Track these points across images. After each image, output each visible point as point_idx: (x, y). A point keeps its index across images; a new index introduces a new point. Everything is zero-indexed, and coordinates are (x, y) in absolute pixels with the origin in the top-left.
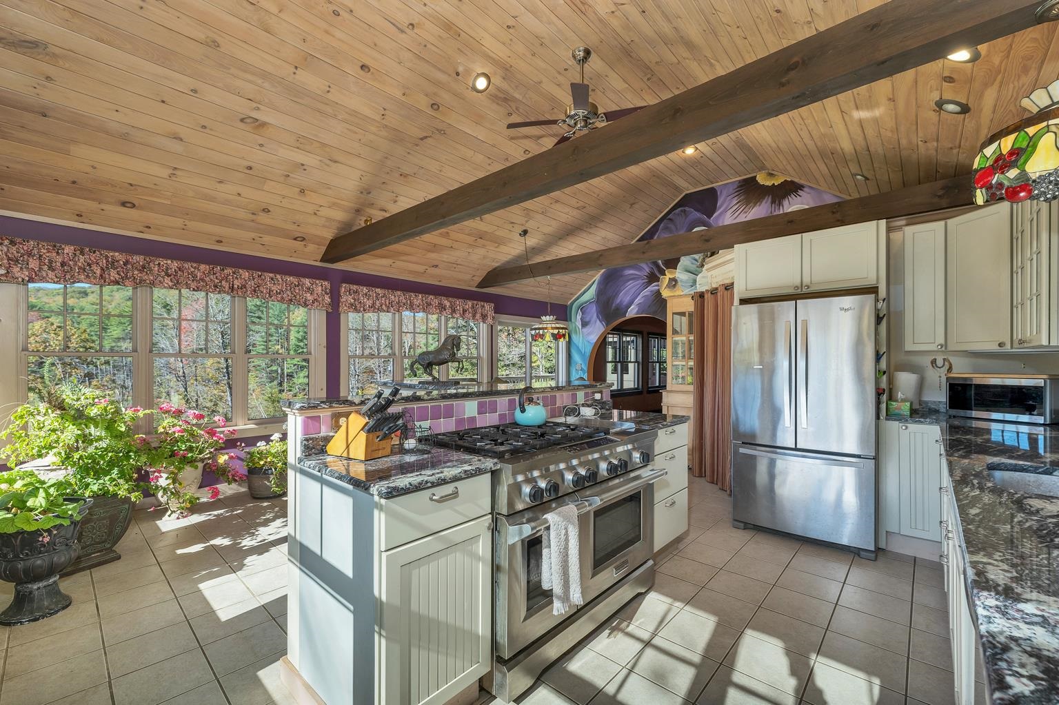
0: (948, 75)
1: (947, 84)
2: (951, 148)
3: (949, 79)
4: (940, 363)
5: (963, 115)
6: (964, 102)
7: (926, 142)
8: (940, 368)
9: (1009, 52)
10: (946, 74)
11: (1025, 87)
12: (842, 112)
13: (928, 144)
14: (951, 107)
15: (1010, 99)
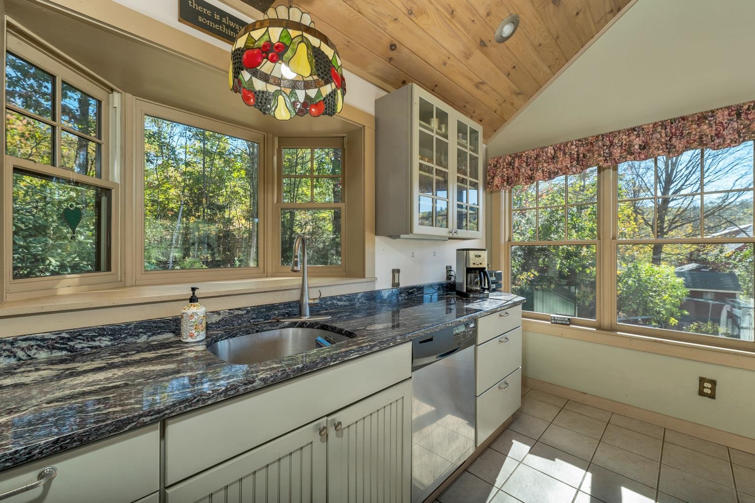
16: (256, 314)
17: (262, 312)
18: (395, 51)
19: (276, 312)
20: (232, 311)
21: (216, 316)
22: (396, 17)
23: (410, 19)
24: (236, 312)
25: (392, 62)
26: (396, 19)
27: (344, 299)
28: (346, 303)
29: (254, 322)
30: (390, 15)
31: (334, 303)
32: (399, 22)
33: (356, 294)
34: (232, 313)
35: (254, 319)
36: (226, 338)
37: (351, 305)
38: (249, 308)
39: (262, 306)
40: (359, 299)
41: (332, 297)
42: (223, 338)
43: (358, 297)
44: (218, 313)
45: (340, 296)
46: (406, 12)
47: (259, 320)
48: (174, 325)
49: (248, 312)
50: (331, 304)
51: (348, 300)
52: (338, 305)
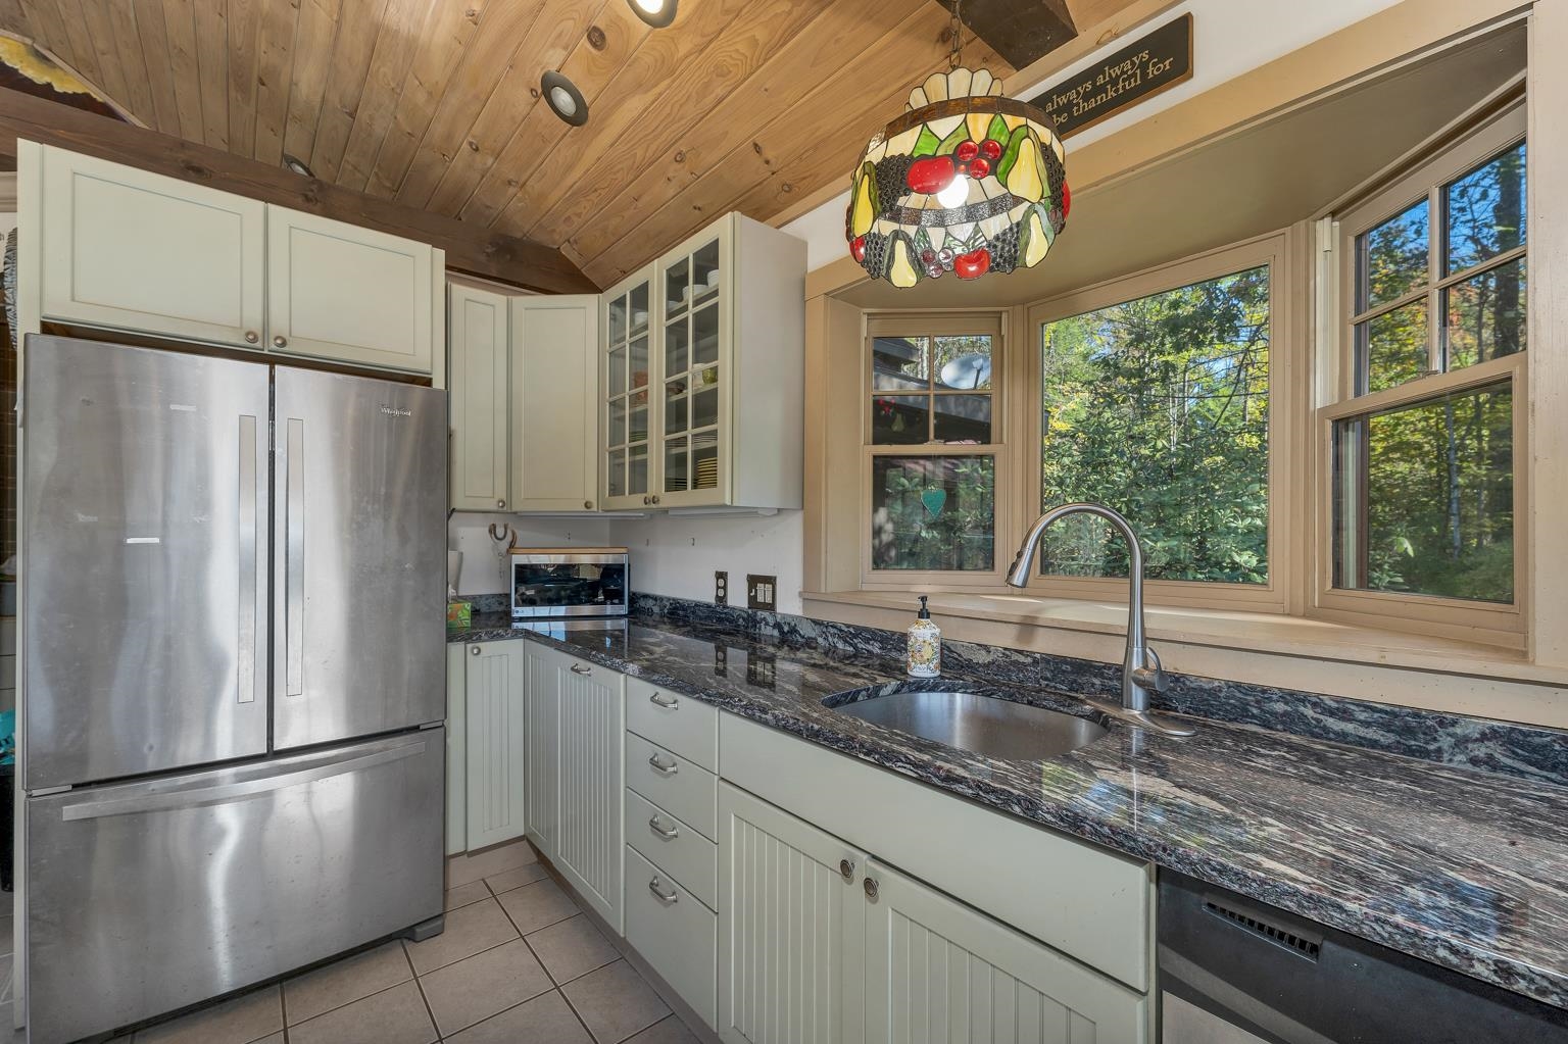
0: (602, 27)
1: (589, 46)
2: (510, 183)
3: (597, 38)
4: (500, 532)
5: (569, 126)
6: (587, 100)
7: (477, 150)
8: (497, 538)
9: (711, 41)
10: (600, 23)
11: (683, 122)
13: (478, 157)
14: (563, 99)
15: (650, 134)
16: (1052, 671)
17: (1064, 671)
19: (1097, 681)
20: (1007, 653)
21: (984, 652)
24: (1016, 657)
29: (1047, 685)
34: (1007, 656)
35: (1046, 679)
36: (972, 693)
38: (1038, 656)
39: (1064, 660)
42: (969, 691)
44: (986, 648)
47: (1058, 685)
48: (901, 641)
49: (1036, 662)
52: (1324, 728)
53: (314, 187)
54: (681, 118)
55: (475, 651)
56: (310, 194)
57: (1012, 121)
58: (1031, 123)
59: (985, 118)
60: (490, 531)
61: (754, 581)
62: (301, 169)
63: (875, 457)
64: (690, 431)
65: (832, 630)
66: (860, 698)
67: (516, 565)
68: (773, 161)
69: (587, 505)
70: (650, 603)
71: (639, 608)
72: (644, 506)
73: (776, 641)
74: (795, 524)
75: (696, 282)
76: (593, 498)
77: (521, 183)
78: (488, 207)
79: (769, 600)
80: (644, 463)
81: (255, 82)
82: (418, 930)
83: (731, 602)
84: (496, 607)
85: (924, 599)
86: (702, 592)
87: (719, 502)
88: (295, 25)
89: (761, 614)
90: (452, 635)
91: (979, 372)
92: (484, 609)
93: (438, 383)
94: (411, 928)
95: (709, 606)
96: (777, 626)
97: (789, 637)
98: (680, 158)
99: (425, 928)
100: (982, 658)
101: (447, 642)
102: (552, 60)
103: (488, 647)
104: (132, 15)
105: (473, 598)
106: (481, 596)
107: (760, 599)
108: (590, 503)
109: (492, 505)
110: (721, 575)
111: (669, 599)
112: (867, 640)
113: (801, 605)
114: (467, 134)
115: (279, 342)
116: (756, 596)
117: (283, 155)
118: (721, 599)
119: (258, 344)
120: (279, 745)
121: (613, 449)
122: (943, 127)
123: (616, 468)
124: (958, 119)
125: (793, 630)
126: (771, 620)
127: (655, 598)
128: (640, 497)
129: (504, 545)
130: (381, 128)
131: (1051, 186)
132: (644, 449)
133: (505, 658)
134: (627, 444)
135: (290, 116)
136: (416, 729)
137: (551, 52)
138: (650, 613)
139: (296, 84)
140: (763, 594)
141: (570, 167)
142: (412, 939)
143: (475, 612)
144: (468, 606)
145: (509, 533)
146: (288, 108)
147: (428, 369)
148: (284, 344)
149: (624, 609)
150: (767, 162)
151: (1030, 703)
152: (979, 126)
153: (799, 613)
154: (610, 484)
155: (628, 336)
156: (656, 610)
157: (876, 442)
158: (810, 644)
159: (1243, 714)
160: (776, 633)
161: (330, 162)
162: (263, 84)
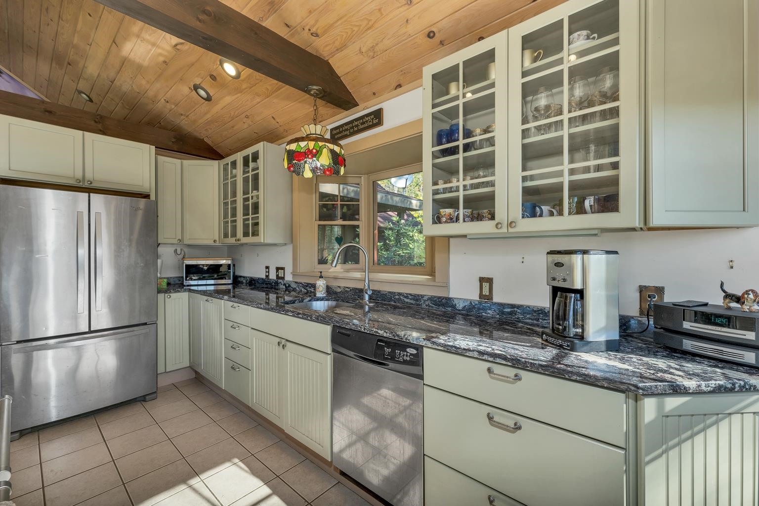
0: (215, 75)
1: (210, 79)
2: (182, 115)
3: (213, 78)
4: (179, 252)
5: (205, 101)
6: (211, 94)
7: (168, 102)
8: (179, 255)
9: (253, 86)
10: (214, 73)
12: (114, 41)
13: (168, 104)
14: (202, 93)
15: (235, 108)
18: (437, 35)
22: (406, 20)
23: (415, 4)
25: (445, 43)
26: (407, 21)
27: (410, 297)
28: (412, 302)
30: (401, 26)
31: (401, 299)
32: (411, 19)
33: (422, 296)
34: (344, 289)
37: (417, 305)
38: (351, 288)
40: (425, 301)
41: (399, 293)
43: (424, 299)
44: (339, 287)
45: (406, 294)
46: (407, 7)
48: (314, 286)
49: (351, 290)
50: (398, 298)
51: (414, 300)
52: (404, 301)
53: (98, 117)
54: (246, 106)
55: (169, 297)
56: (97, 120)
57: (321, 144)
58: (326, 144)
59: (313, 143)
60: (175, 252)
61: (278, 269)
62: (85, 96)
63: (319, 225)
64: (250, 216)
65: (301, 285)
66: (296, 302)
67: (186, 265)
68: (279, 122)
69: (215, 241)
70: (242, 279)
71: (237, 281)
72: (235, 242)
73: (284, 290)
74: (290, 248)
75: (252, 162)
76: (217, 239)
77: (187, 115)
78: (172, 121)
79: (283, 276)
80: (236, 226)
81: (66, 63)
82: (147, 397)
83: (271, 277)
84: (177, 282)
85: (321, 272)
86: (261, 274)
87: (259, 241)
88: (88, 51)
89: (280, 281)
90: (159, 291)
91: (407, 180)
92: (172, 283)
93: (153, 197)
94: (144, 396)
95: (263, 279)
96: (285, 285)
97: (288, 288)
98: (247, 117)
99: (150, 397)
100: (339, 290)
101: (158, 293)
102: (198, 81)
103: (174, 295)
104: (6, 31)
105: (168, 278)
106: (171, 278)
107: (280, 276)
108: (216, 240)
109: (175, 241)
110: (267, 268)
111: (249, 277)
112: (310, 287)
113: (292, 277)
114: (164, 96)
115: (89, 183)
116: (278, 275)
117: (76, 89)
118: (267, 276)
119: (81, 184)
120: (92, 329)
121: (225, 220)
122: (303, 144)
123: (226, 228)
124: (305, 143)
125: (289, 286)
126: (282, 282)
127: (244, 277)
128: (234, 239)
129: (181, 256)
130: (126, 88)
131: (333, 160)
132: (235, 221)
133: (181, 299)
134: (230, 219)
135: (82, 77)
136: (145, 324)
137: (196, 79)
138: (242, 283)
139: (86, 68)
140: (281, 273)
141: (206, 113)
142: (145, 401)
143: (169, 284)
144: (165, 280)
145: (183, 252)
146: (81, 74)
147: (148, 191)
148: (91, 183)
149: (230, 281)
150: (278, 123)
151: (347, 302)
152: (311, 145)
153: (292, 280)
154: (224, 233)
155: (229, 178)
156: (244, 281)
157: (320, 220)
158: (294, 290)
159: (390, 300)
160: (284, 287)
161: (100, 95)
162: (70, 65)
